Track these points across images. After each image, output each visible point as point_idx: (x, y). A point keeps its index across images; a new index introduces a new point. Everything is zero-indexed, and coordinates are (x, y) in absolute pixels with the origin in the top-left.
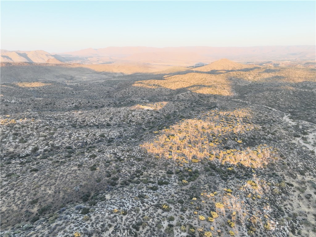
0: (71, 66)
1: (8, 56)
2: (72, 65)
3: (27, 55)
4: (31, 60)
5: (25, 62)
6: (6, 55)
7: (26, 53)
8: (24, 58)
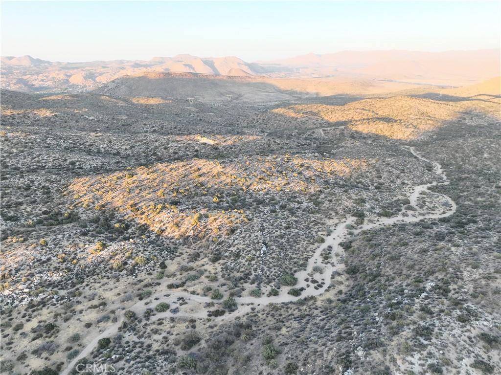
0: (250, 80)
1: (191, 65)
2: (252, 78)
3: (214, 63)
4: (217, 70)
5: (188, 73)
6: (189, 63)
7: (214, 61)
8: (209, 68)
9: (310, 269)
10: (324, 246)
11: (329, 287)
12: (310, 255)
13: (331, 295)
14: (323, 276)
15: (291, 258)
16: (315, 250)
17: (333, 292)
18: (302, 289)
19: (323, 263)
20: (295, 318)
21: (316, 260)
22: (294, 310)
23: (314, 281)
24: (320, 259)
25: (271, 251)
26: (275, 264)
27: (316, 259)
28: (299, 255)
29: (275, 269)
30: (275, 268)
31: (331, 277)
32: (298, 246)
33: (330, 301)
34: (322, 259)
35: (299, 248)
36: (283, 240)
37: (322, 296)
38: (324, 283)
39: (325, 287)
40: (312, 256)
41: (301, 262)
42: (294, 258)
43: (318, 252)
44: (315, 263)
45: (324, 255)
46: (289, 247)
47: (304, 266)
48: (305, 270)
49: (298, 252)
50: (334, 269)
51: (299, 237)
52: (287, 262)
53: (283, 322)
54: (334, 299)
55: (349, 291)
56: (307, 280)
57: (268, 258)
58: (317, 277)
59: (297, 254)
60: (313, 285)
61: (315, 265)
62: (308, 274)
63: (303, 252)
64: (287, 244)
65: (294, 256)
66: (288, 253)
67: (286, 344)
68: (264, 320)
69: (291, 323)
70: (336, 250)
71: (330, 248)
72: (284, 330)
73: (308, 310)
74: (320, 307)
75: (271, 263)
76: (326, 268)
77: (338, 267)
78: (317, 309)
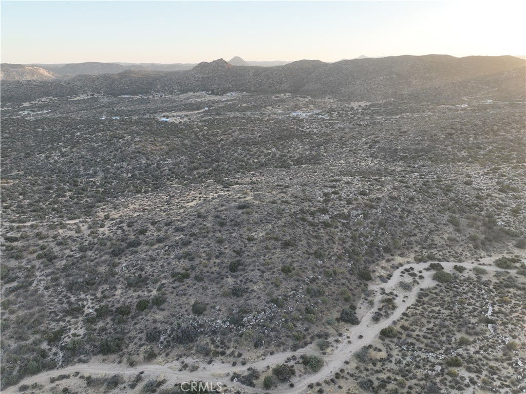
9: (416, 290)
10: (385, 324)
11: (398, 268)
12: (412, 308)
13: (399, 259)
14: (401, 279)
15: (442, 305)
16: (402, 318)
17: (396, 263)
18: (427, 269)
19: (396, 296)
20: (436, 248)
21: (404, 301)
22: (437, 254)
23: (414, 275)
24: (397, 301)
25: (475, 313)
26: (464, 296)
27: (404, 303)
28: (429, 310)
29: (464, 289)
30: (463, 291)
31: (391, 278)
32: (431, 326)
33: (402, 255)
34: (395, 301)
35: (429, 322)
36: (459, 336)
37: (408, 261)
38: (402, 272)
39: (401, 269)
40: (408, 308)
41: (426, 299)
42: (436, 306)
43: (397, 315)
44: (407, 297)
45: (390, 306)
46: (447, 323)
47: (422, 294)
48: (422, 290)
49: (431, 315)
50: (383, 285)
51: (427, 345)
52: (447, 299)
53: (447, 245)
54: (396, 257)
55: (378, 260)
56: (421, 277)
57: (477, 304)
58: (408, 279)
59: (433, 311)
60: (416, 271)
61: (407, 293)
62: (418, 284)
63: (422, 315)
64: (451, 328)
65: (436, 309)
66: (447, 312)
67: (444, 224)
68: (464, 251)
69: (440, 242)
70: (368, 313)
71: (376, 319)
72: (446, 236)
73: (424, 252)
74: (412, 252)
75: (471, 297)
76: (394, 287)
77: (378, 287)
78: (415, 251)
